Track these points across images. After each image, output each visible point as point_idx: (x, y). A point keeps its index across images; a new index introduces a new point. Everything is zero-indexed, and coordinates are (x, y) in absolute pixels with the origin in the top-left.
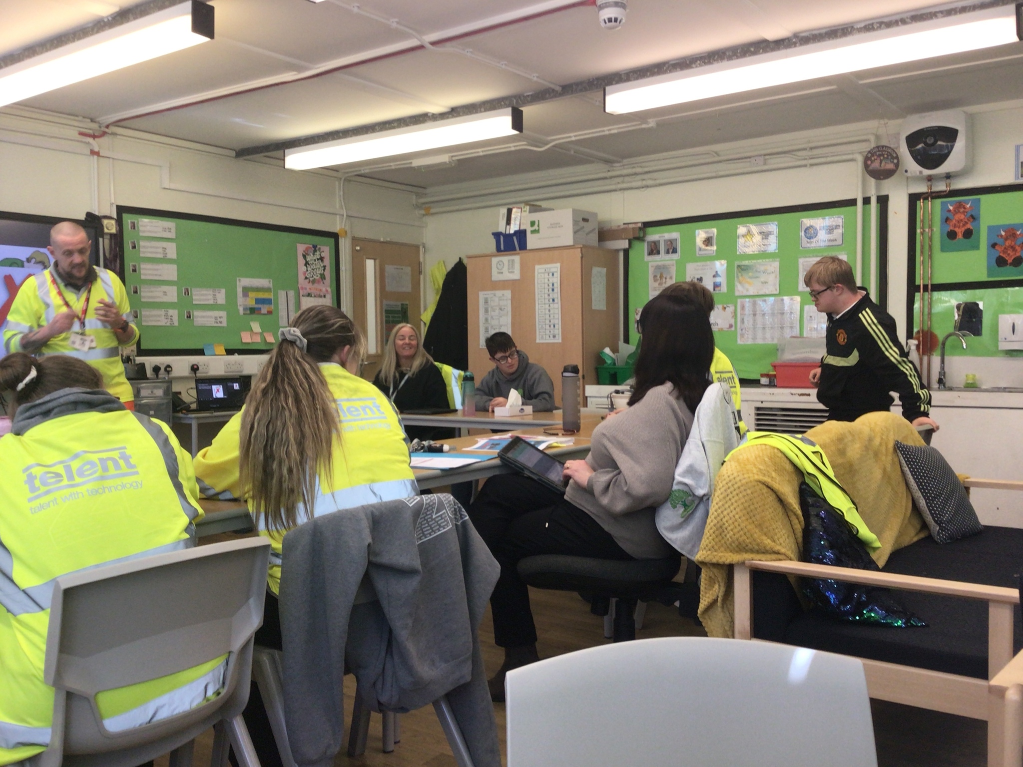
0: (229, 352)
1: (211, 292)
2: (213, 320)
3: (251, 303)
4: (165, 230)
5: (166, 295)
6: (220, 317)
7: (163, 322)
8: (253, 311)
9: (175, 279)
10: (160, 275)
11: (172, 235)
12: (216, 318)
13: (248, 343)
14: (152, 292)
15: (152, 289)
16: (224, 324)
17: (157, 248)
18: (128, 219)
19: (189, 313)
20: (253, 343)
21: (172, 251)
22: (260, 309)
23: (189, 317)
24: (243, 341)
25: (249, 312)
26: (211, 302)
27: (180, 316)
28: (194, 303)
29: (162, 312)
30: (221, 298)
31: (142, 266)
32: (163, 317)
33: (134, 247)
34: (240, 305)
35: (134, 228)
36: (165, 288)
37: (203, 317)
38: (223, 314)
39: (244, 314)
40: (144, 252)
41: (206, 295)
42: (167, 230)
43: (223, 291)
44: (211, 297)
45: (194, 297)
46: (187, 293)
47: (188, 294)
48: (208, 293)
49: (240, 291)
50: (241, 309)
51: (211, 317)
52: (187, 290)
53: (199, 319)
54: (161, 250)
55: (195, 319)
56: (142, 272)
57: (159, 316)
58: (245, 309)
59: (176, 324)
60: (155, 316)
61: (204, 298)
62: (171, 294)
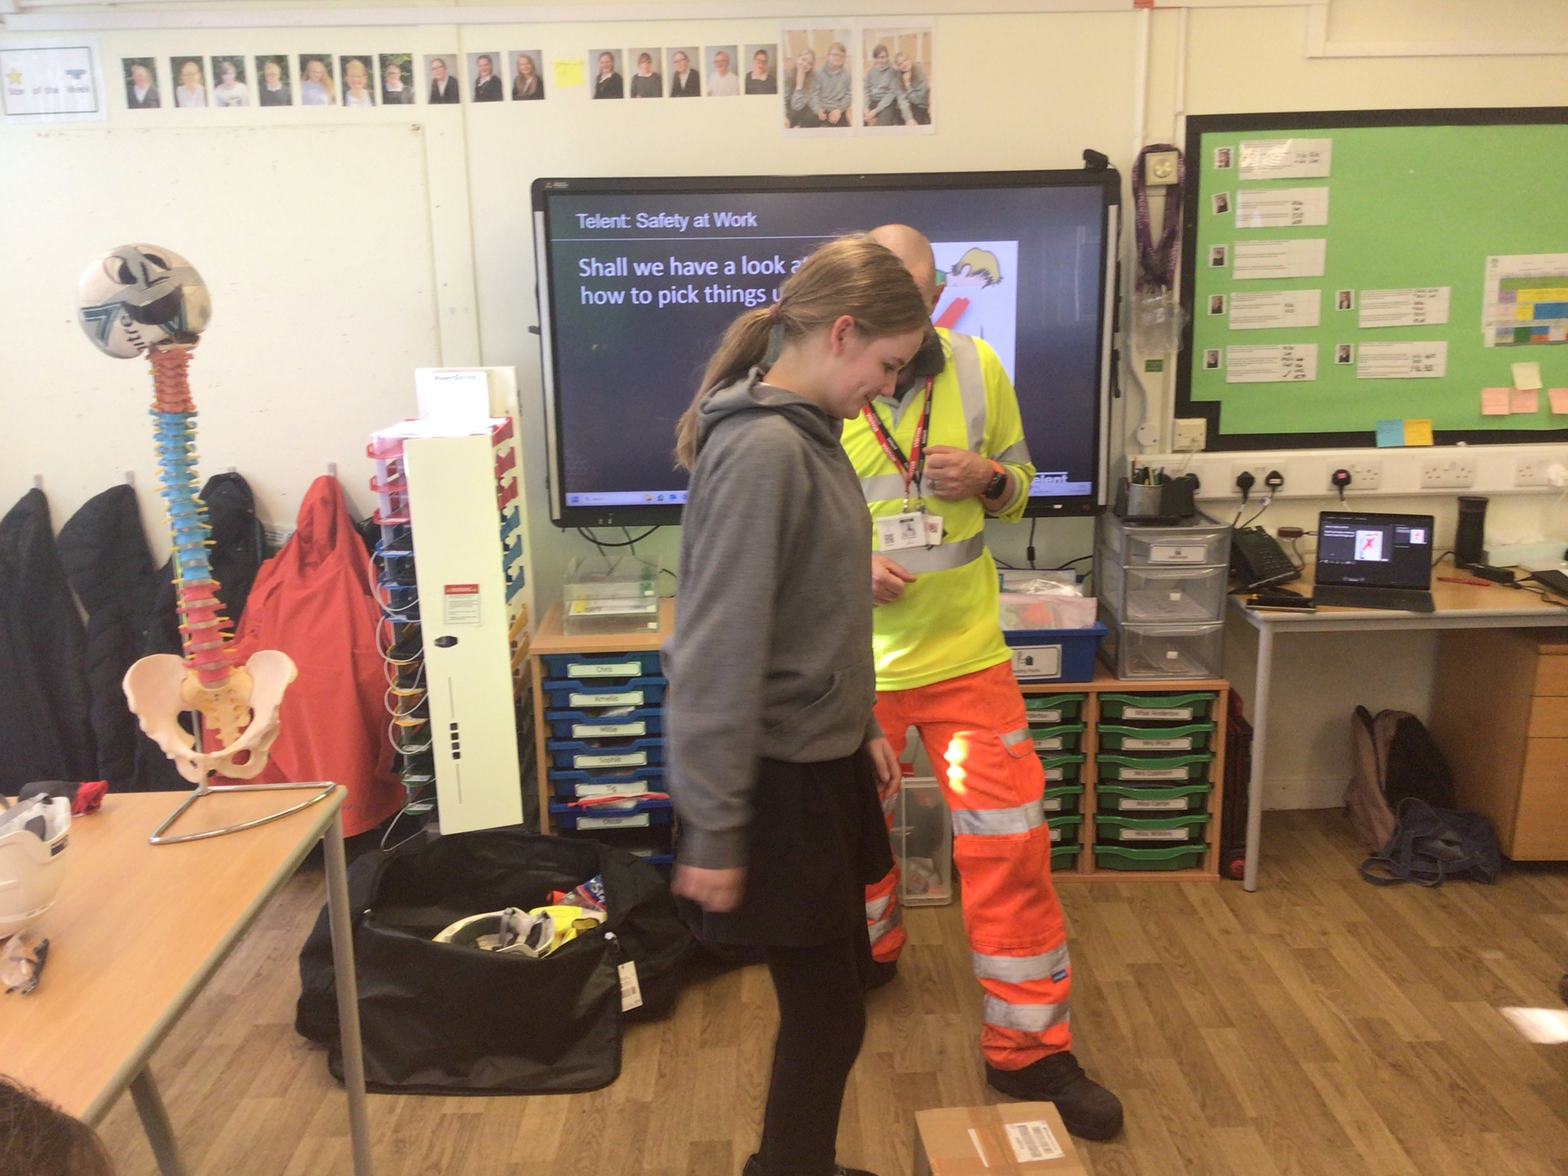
0: (1444, 438)
1: (1411, 298)
2: (1409, 363)
3: (1522, 315)
4: (1301, 158)
5: (1292, 311)
6: (1428, 357)
7: (1276, 373)
8: (1523, 335)
9: (1318, 270)
10: (1281, 267)
11: (1323, 169)
12: (1417, 359)
13: (1502, 417)
14: (1257, 306)
15: (1258, 301)
16: (1439, 371)
17: (1277, 203)
18: (1212, 144)
19: (1346, 349)
20: (1513, 414)
21: (1316, 206)
22: (1544, 330)
23: (1345, 359)
24: (1487, 411)
25: (1510, 339)
26: (1408, 321)
27: (1323, 357)
28: (1363, 325)
29: (1278, 351)
30: (1437, 307)
31: (1239, 249)
32: (1280, 363)
33: (1223, 208)
34: (1490, 324)
35: (1227, 164)
36: (1288, 296)
37: (1383, 357)
38: (1440, 347)
39: (1498, 345)
40: (1246, 218)
41: (1397, 304)
42: (1308, 159)
43: (1445, 292)
44: (1407, 309)
45: (1363, 312)
46: (1345, 304)
47: (1348, 307)
48: (1400, 299)
49: (1491, 288)
50: (1490, 336)
51: (1404, 356)
52: (1348, 294)
53: (1372, 363)
54: (1288, 209)
55: (1360, 365)
56: (1238, 262)
57: (1270, 360)
58: (1502, 332)
59: (1311, 374)
60: (1261, 360)
61: (1393, 311)
62: (1307, 308)
